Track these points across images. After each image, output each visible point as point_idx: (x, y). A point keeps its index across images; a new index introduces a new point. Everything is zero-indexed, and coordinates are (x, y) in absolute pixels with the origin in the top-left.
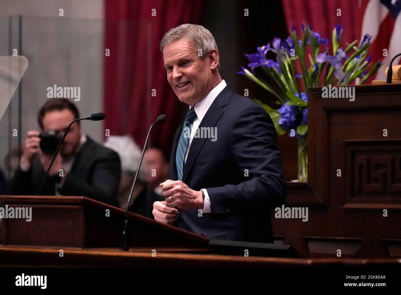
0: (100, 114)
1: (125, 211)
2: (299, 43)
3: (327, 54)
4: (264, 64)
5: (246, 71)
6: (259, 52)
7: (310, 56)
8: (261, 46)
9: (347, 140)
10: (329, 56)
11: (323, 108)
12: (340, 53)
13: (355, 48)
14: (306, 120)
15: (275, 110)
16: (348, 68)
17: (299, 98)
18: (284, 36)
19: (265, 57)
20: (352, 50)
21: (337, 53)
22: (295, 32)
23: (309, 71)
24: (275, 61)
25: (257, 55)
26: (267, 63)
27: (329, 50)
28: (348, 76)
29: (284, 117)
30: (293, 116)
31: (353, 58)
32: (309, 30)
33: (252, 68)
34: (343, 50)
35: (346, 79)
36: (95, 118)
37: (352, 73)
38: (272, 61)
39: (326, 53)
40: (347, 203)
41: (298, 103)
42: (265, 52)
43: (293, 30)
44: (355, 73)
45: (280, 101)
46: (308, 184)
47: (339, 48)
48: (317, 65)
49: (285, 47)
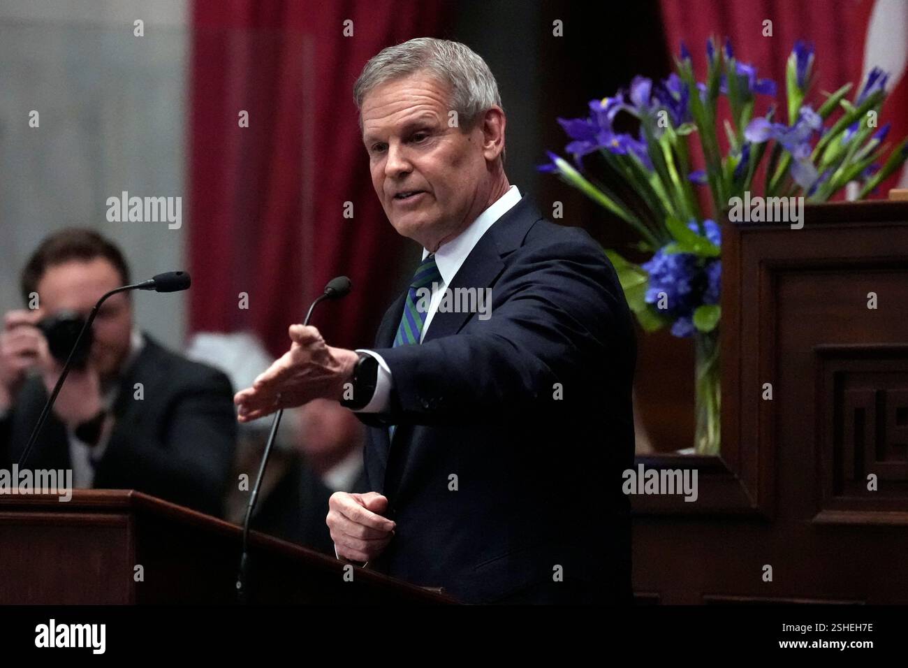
0: (179, 273)
1: (241, 528)
2: (700, 90)
3: (772, 121)
4: (608, 145)
5: (561, 163)
6: (596, 114)
7: (727, 125)
8: (600, 99)
9: (825, 345)
10: (777, 125)
11: (761, 262)
12: (806, 117)
13: (845, 103)
14: (715, 293)
15: (636, 266)
16: (828, 156)
17: (698, 236)
18: (659, 71)
19: (609, 126)
20: (837, 110)
21: (800, 118)
22: (687, 61)
23: (724, 164)
24: (637, 137)
25: (589, 122)
26: (615, 142)
27: (779, 109)
28: (827, 176)
29: (660, 286)
30: (683, 283)
31: (841, 130)
32: (726, 58)
33: (577, 156)
34: (815, 109)
35: (820, 186)
36: (164, 284)
37: (836, 169)
38: (628, 137)
39: (769, 116)
40: (824, 511)
41: (697, 248)
42: (611, 114)
43: (683, 57)
44: (846, 171)
45: (648, 242)
46: (723, 461)
47: (805, 103)
48: (745, 148)
49: (662, 102)
